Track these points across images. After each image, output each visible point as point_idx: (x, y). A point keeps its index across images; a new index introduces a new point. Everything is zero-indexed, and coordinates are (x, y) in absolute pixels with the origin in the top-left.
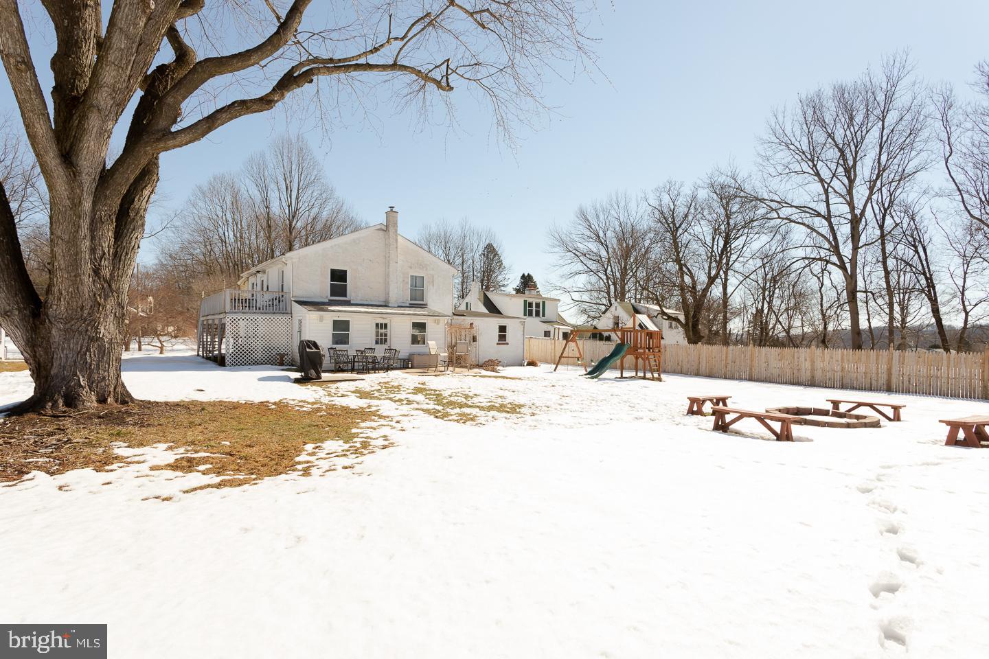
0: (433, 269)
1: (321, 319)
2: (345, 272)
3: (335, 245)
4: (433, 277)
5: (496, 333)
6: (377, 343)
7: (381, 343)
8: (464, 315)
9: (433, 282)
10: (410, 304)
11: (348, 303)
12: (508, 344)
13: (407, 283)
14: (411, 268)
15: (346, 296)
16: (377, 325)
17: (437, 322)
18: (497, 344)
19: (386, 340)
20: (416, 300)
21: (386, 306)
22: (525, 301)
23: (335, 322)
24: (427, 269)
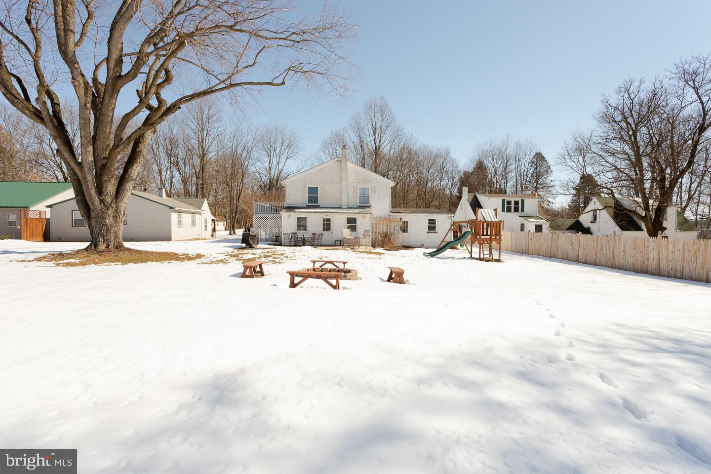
0: (375, 183)
1: (289, 217)
2: (317, 188)
3: (310, 173)
4: (375, 187)
5: (426, 225)
6: (324, 230)
7: (327, 230)
8: (400, 213)
9: (375, 191)
10: (359, 206)
11: (318, 207)
12: (437, 232)
13: (357, 193)
14: (359, 183)
15: (317, 203)
16: (324, 219)
17: (364, 218)
18: (427, 232)
19: (330, 229)
20: (364, 203)
21: (341, 208)
22: (503, 201)
23: (298, 218)
24: (370, 183)
